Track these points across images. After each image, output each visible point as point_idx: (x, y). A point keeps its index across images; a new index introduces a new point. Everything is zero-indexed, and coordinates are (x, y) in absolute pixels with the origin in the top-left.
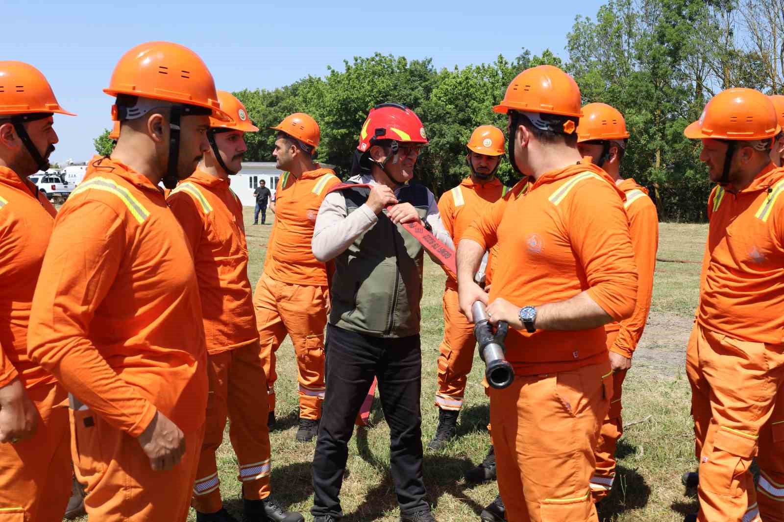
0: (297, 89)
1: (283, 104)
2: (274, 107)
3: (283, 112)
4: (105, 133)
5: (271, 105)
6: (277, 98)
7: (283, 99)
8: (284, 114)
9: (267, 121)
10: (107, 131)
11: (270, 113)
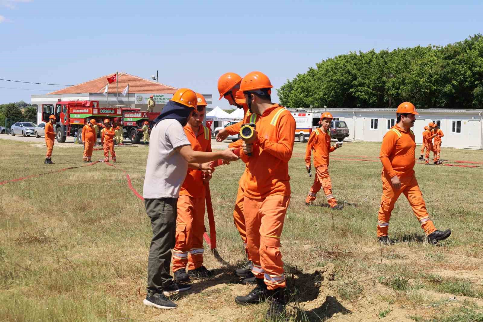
0: (473, 44)
1: (460, 57)
2: (452, 60)
3: (460, 65)
4: (287, 83)
5: (449, 58)
6: (455, 52)
7: (459, 54)
8: (462, 65)
9: (444, 72)
10: (289, 82)
11: (448, 64)
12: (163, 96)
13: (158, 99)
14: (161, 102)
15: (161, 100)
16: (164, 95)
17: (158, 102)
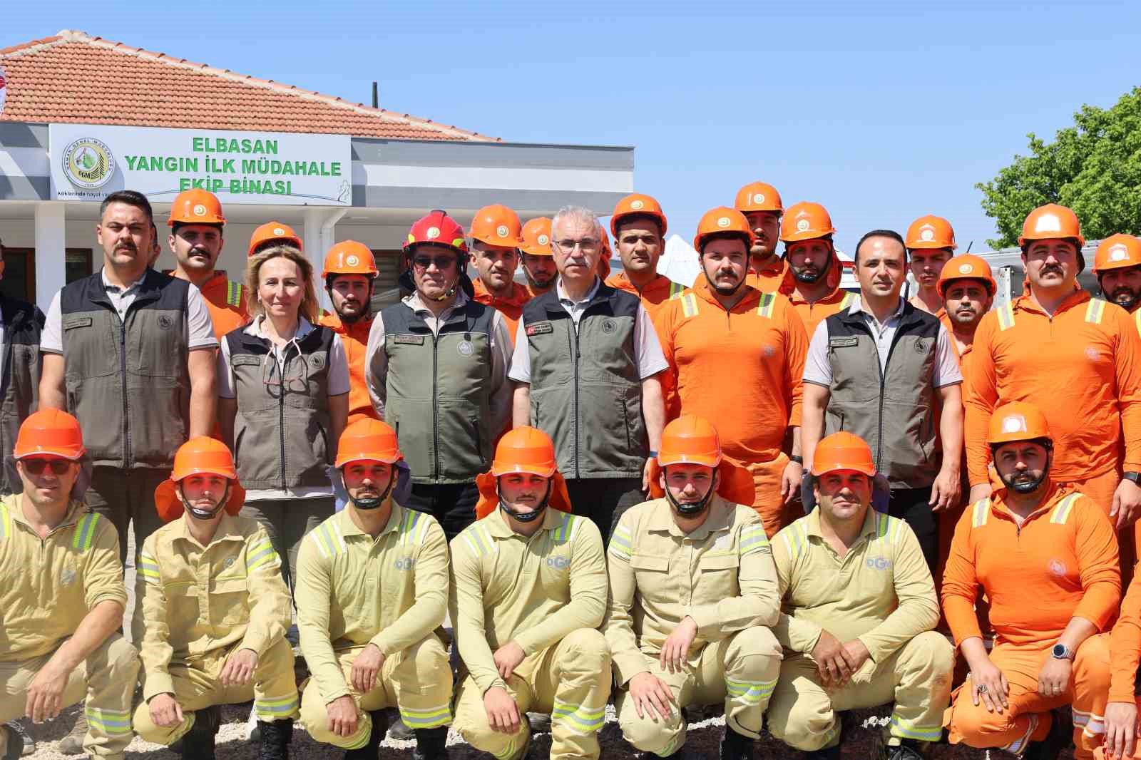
12: (273, 147)
13: (238, 166)
14: (254, 188)
15: (256, 177)
16: (283, 139)
17: (235, 187)
